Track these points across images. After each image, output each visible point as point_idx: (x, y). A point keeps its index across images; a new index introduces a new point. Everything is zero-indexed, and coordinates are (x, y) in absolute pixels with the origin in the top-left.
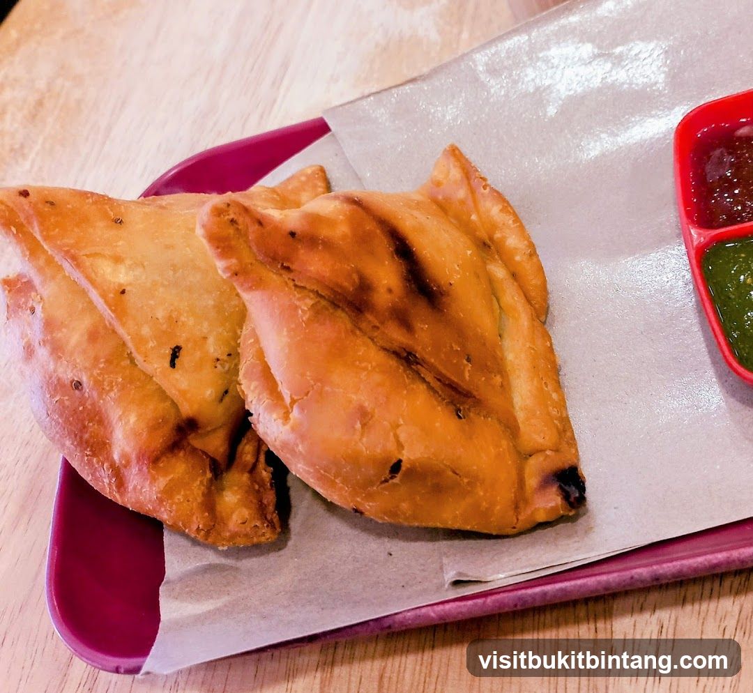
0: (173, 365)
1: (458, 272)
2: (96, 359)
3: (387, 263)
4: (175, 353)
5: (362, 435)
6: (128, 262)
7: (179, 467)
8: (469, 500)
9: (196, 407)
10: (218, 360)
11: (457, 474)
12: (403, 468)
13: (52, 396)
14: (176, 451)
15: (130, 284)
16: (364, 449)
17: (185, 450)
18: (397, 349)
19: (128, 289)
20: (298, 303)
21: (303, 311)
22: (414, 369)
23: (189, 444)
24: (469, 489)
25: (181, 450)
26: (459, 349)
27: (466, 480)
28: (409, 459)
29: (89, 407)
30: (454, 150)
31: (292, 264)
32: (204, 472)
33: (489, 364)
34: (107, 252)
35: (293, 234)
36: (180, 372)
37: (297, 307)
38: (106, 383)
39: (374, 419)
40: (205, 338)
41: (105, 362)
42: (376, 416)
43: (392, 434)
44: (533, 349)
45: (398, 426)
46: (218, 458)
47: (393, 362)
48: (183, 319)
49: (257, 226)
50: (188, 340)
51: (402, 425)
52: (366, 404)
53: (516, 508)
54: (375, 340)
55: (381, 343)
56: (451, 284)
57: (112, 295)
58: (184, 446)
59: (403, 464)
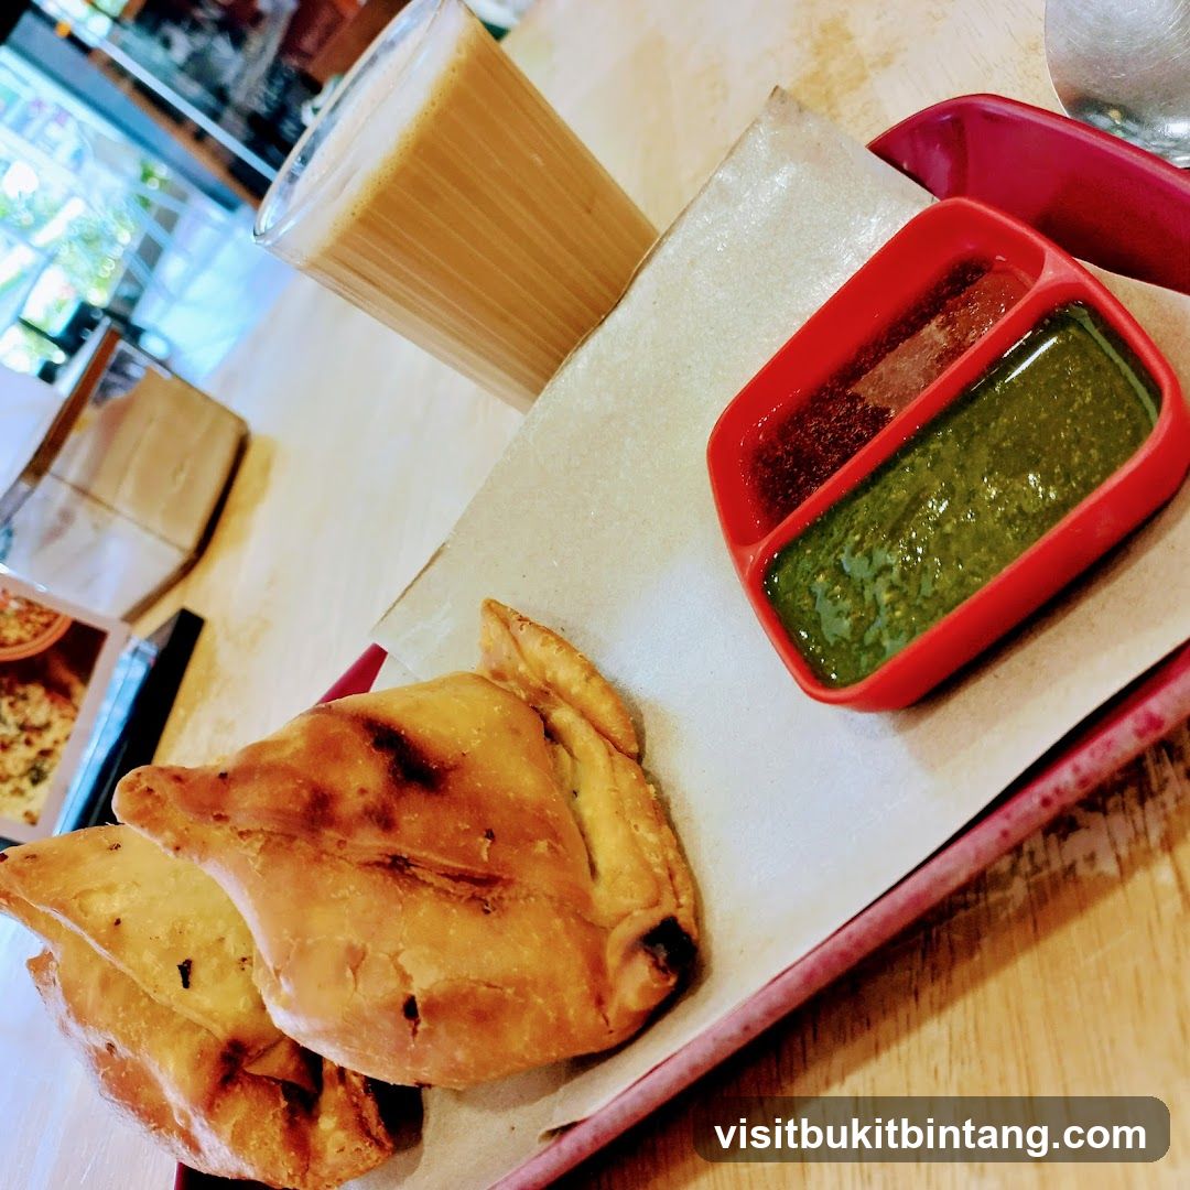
0: (186, 984)
1: (476, 737)
2: (115, 1010)
3: (360, 762)
4: (186, 970)
5: (356, 981)
6: (122, 887)
7: (240, 1106)
8: (529, 1016)
9: (230, 1026)
10: (244, 960)
11: (495, 987)
12: (419, 1006)
13: (98, 1072)
14: (229, 1088)
15: (124, 911)
16: (362, 999)
17: (241, 1083)
18: (378, 858)
19: (122, 917)
20: (244, 852)
21: (253, 858)
22: (408, 875)
23: (246, 1073)
24: (521, 1001)
25: (235, 1084)
26: (468, 827)
27: (510, 991)
28: (422, 990)
29: (131, 1070)
30: (489, 605)
31: (223, 810)
32: (277, 1103)
33: (528, 830)
34: (97, 885)
35: (223, 776)
36: (199, 990)
37: (246, 857)
38: (132, 1034)
39: (367, 957)
40: (221, 940)
41: (123, 1010)
42: (370, 952)
43: (392, 966)
44: (615, 791)
45: (397, 954)
46: (290, 1079)
47: (378, 876)
48: (189, 926)
49: (174, 785)
50: (199, 949)
51: (403, 950)
52: (355, 942)
53: (600, 1002)
54: (348, 858)
55: (356, 859)
56: (464, 755)
57: (103, 931)
58: (238, 1077)
59: (417, 999)
